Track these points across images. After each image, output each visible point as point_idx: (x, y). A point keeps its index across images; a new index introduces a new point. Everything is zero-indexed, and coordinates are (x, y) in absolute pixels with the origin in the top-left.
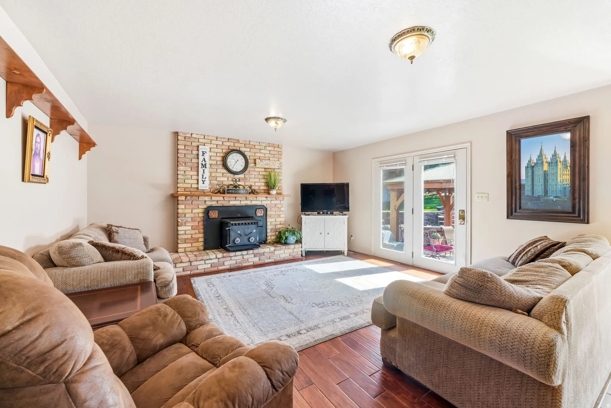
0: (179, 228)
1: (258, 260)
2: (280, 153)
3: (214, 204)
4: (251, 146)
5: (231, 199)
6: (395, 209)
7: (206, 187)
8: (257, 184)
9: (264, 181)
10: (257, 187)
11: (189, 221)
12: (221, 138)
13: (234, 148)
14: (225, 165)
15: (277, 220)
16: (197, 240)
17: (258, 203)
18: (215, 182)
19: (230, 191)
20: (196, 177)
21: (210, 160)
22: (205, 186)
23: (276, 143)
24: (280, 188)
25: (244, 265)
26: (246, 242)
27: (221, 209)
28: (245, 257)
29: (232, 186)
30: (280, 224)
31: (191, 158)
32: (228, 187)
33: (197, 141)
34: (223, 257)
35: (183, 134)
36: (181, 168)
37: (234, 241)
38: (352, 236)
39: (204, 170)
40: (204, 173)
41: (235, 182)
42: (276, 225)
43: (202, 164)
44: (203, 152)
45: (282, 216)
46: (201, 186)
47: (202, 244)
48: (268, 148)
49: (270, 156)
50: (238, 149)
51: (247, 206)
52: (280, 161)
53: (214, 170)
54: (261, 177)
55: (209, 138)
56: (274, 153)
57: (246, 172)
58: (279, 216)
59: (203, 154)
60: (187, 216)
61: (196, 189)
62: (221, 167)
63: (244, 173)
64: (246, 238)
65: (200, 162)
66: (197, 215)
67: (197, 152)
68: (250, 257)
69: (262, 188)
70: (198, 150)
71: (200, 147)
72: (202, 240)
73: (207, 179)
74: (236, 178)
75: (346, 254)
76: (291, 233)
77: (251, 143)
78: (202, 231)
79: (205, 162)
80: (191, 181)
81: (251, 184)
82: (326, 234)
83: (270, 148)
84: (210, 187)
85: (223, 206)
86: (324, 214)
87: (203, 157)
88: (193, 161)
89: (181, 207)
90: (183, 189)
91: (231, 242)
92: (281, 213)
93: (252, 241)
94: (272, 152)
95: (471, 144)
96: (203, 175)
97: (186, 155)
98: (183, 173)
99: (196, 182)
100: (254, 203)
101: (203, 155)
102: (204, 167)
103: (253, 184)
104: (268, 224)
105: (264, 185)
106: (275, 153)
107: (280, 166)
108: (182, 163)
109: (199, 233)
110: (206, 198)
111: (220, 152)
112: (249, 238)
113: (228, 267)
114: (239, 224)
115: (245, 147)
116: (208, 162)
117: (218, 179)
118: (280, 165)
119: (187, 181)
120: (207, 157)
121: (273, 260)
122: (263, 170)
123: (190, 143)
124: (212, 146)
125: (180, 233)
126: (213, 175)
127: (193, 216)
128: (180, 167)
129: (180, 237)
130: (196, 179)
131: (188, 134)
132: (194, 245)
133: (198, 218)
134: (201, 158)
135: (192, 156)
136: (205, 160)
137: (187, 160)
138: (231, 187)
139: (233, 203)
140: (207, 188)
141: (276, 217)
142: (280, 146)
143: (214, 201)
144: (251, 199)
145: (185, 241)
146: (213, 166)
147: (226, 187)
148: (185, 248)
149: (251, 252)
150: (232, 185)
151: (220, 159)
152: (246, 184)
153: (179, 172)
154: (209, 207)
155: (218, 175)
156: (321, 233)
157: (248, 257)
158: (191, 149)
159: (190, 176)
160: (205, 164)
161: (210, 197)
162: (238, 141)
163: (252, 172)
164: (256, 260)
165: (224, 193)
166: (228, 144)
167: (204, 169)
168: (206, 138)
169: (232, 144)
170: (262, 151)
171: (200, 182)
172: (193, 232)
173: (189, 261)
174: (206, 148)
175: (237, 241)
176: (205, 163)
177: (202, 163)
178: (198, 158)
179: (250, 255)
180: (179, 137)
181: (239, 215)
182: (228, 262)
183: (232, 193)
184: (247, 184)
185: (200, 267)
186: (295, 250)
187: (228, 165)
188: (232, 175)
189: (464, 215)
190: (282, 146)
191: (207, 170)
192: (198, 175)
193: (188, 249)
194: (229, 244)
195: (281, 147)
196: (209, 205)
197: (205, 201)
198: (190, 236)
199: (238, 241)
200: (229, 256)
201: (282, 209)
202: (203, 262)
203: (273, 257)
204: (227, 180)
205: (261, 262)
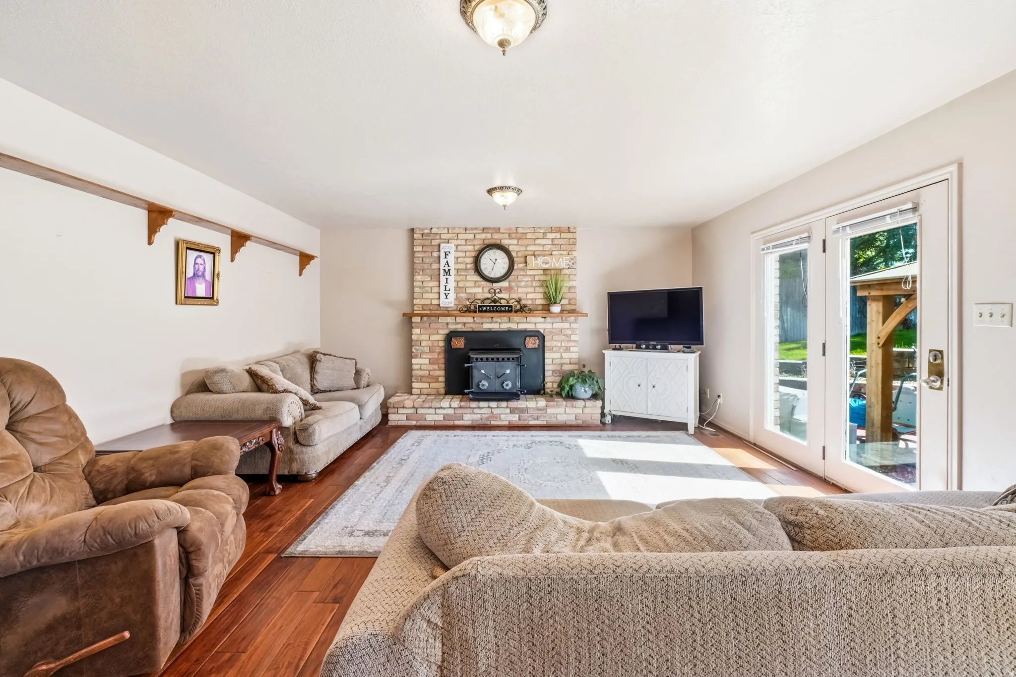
0: (414, 361)
1: (517, 419)
2: (573, 243)
3: (460, 328)
4: (520, 235)
5: (485, 320)
6: (879, 344)
7: (451, 302)
8: (529, 296)
9: (541, 290)
10: (530, 301)
11: (426, 351)
12: (472, 229)
13: (492, 242)
14: (478, 270)
15: (565, 355)
16: (437, 381)
17: (530, 327)
18: (463, 295)
19: (484, 309)
20: (436, 290)
21: (457, 263)
22: (449, 301)
23: (564, 225)
24: (573, 302)
25: (493, 423)
26: (498, 388)
27: (470, 336)
28: (496, 411)
29: (490, 301)
30: (570, 363)
31: (430, 262)
32: (482, 302)
33: (438, 237)
34: (461, 407)
35: (419, 230)
36: (418, 278)
37: (478, 385)
38: (719, 396)
39: (447, 279)
40: (447, 283)
41: (493, 295)
42: (562, 365)
43: (445, 270)
44: (446, 252)
45: (572, 349)
46: (444, 302)
47: (443, 385)
48: (549, 236)
49: (553, 248)
50: (498, 242)
51: (510, 332)
52: (572, 254)
53: (461, 277)
54: (538, 284)
55: (455, 231)
56: (561, 243)
57: (511, 278)
58: (567, 349)
59: (446, 255)
60: (424, 344)
61: (437, 307)
62: (472, 272)
63: (508, 279)
64: (498, 382)
65: (442, 268)
66: (436, 344)
67: (438, 253)
68: (502, 412)
69: (539, 302)
70: (439, 251)
71: (442, 245)
72: (442, 379)
73: (452, 292)
74: (495, 288)
75: (691, 430)
76: (580, 380)
77: (520, 230)
78: (443, 366)
79: (449, 266)
80: (431, 296)
81: (520, 295)
82: (650, 387)
83: (553, 236)
84: (457, 303)
85: (473, 332)
86: (650, 349)
87: (446, 260)
88: (433, 267)
89: (416, 331)
90: (421, 306)
91: (474, 386)
92: (572, 344)
93: (508, 388)
94: (556, 242)
95: (960, 166)
96: (446, 286)
97: (424, 259)
98: (420, 284)
99: (436, 296)
100: (522, 327)
101: (446, 258)
102: (447, 273)
103: (523, 296)
104: (547, 361)
105: (542, 297)
106: (563, 242)
107: (571, 264)
108: (418, 271)
109: (440, 369)
110: (449, 320)
111: (471, 250)
112: (503, 383)
113: (469, 423)
114: (487, 359)
115: (510, 238)
116: (452, 266)
117: (469, 291)
118: (572, 261)
119: (425, 296)
120: (451, 259)
121: (545, 423)
122: (541, 272)
123: (430, 241)
124: (459, 242)
125: (415, 367)
126: (461, 284)
127: (431, 345)
128: (416, 277)
129: (414, 373)
130: (437, 293)
131: (427, 229)
132: (433, 385)
133: (438, 348)
134: (443, 261)
135: (432, 259)
136: (448, 264)
137: (426, 266)
138: (487, 303)
139: (487, 326)
140: (452, 305)
141: (562, 350)
142: (572, 230)
143: (459, 323)
144: (518, 321)
145: (421, 379)
146: (461, 272)
147: (479, 302)
148: (421, 389)
149: (504, 404)
150: (488, 299)
151: (470, 260)
152: (511, 297)
153: (415, 284)
154: (451, 332)
155: (468, 284)
156: (639, 385)
157: (501, 412)
158: (430, 250)
159: (430, 289)
160: (449, 270)
161: (453, 318)
162: (498, 230)
163: (522, 277)
164: (514, 418)
165: (475, 312)
166: (483, 236)
167: (447, 277)
168: (450, 231)
169: (489, 236)
170: (538, 242)
171: (443, 296)
172: (431, 367)
173: (413, 407)
174: (450, 247)
175: (483, 385)
176: (449, 268)
177: (444, 268)
178: (439, 263)
179: (502, 409)
180: (416, 236)
181: (497, 345)
182: (469, 415)
183: (486, 311)
184: (514, 296)
185: (429, 418)
186: (586, 411)
187: (482, 269)
188: (488, 284)
189: (941, 365)
190: (575, 228)
191: (451, 279)
192: (439, 287)
193: (425, 391)
194: (472, 388)
195: (575, 231)
196: (452, 330)
197: (447, 324)
198: (426, 373)
199: (485, 385)
200: (470, 408)
201: (573, 338)
202: (432, 411)
203: (544, 417)
204: (480, 291)
205: (522, 423)
